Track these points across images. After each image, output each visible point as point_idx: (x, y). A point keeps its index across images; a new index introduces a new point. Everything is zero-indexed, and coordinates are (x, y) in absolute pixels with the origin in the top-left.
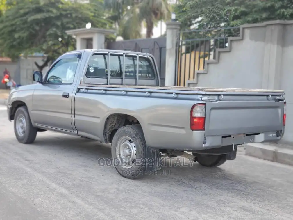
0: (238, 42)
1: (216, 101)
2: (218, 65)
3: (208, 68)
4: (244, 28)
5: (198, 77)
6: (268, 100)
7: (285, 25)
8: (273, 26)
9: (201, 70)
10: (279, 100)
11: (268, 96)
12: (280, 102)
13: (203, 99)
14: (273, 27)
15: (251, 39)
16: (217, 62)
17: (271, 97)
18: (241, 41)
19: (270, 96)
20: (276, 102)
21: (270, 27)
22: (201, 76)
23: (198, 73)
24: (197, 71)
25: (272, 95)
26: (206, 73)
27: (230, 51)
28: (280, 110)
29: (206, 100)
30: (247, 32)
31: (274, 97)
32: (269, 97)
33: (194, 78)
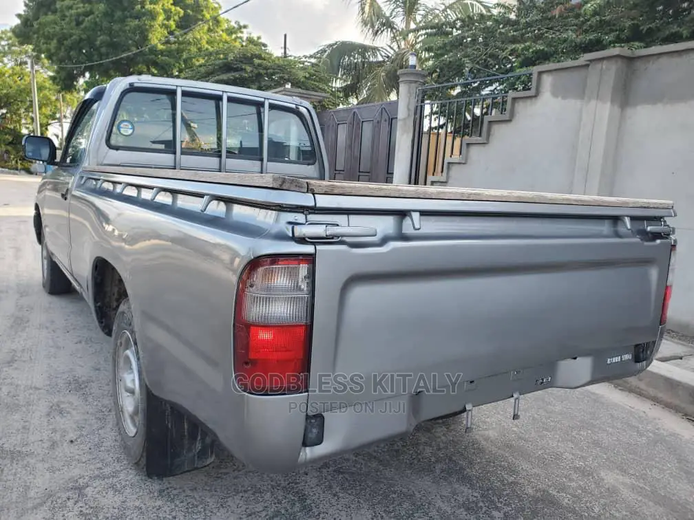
0: (529, 102)
1: (384, 241)
2: (487, 146)
3: (468, 152)
4: (540, 73)
5: (448, 168)
6: (617, 235)
7: (630, 60)
8: (605, 62)
9: (456, 157)
10: (656, 236)
11: (616, 219)
12: (658, 241)
13: (301, 231)
14: (605, 64)
15: (555, 94)
16: (485, 142)
17: (629, 227)
18: (534, 99)
19: (627, 220)
20: (646, 243)
21: (599, 66)
22: (454, 169)
23: (449, 163)
24: (447, 159)
25: (634, 219)
26: (463, 162)
27: (510, 121)
28: (654, 273)
29: (315, 240)
30: (547, 80)
31: (639, 225)
32: (619, 222)
33: (442, 172)
